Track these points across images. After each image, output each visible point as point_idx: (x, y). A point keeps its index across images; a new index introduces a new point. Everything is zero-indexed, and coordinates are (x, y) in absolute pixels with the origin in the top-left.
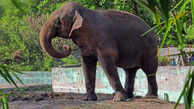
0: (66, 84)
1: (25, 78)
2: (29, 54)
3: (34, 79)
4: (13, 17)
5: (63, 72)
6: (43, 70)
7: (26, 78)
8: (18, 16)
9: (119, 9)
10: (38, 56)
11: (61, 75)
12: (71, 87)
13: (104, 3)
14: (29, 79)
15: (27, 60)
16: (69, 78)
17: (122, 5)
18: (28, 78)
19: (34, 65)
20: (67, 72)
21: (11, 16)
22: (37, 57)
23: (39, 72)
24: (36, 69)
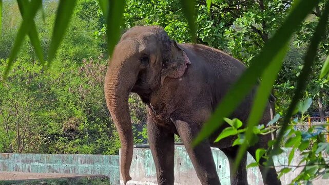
0: (143, 176)
1: (80, 165)
2: (88, 125)
3: (97, 168)
4: (68, 61)
5: (138, 155)
6: (111, 152)
7: (83, 165)
8: (76, 59)
9: (233, 46)
10: (103, 128)
11: (135, 161)
12: (150, 182)
13: (207, 35)
14: (88, 167)
15: (85, 134)
16: (147, 166)
17: (240, 40)
18: (86, 165)
19: (97, 143)
20: (144, 156)
21: (64, 59)
22: (101, 130)
23: (104, 156)
24: (101, 151)
